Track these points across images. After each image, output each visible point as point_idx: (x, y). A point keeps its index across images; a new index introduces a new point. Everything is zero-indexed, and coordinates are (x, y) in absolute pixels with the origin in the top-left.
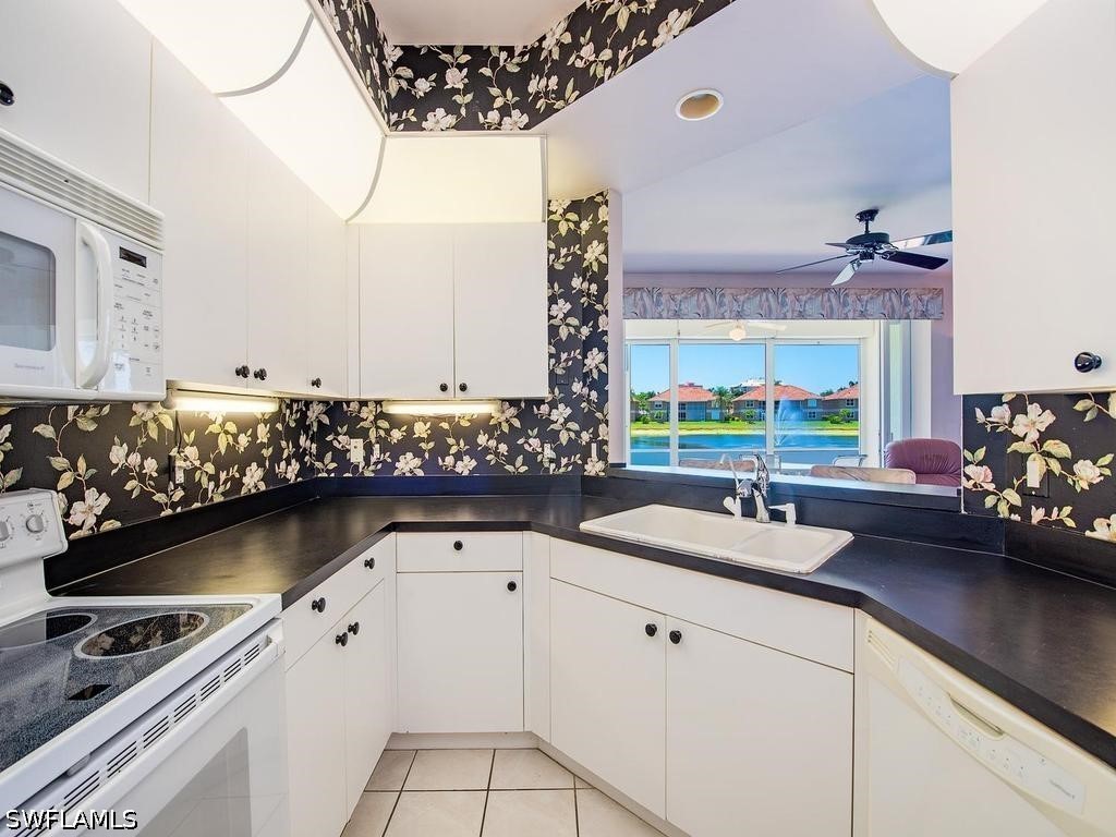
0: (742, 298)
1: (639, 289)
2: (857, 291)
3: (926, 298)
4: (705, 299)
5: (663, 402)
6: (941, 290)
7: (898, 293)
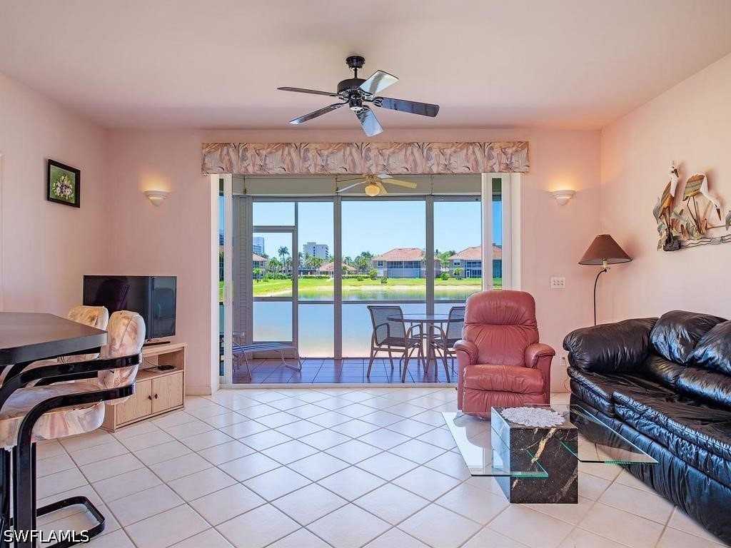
0: (325, 153)
1: (226, 144)
2: (441, 145)
3: (510, 151)
4: (289, 153)
5: (461, 260)
6: (527, 143)
7: (482, 146)
